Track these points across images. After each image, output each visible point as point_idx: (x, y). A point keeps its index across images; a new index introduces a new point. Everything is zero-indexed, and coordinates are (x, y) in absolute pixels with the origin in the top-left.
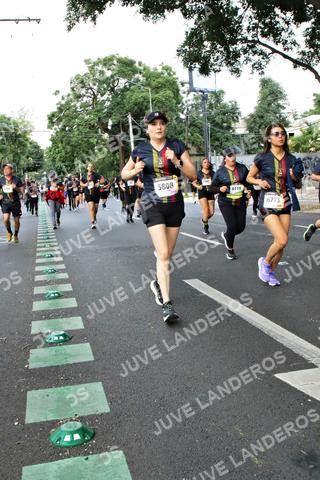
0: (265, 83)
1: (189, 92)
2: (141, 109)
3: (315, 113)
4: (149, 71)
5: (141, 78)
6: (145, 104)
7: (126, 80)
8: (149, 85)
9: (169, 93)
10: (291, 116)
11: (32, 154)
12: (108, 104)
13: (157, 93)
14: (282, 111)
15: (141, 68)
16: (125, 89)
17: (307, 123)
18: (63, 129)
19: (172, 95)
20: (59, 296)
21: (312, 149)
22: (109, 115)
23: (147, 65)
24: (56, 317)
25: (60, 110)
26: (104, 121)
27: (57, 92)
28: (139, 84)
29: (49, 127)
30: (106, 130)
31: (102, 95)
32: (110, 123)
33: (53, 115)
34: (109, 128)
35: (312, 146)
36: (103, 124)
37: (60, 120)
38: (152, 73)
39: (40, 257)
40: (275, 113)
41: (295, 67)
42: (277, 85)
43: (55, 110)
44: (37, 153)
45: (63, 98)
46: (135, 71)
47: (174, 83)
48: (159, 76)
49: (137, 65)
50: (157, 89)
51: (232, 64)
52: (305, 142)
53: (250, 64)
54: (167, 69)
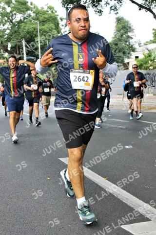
0: (119, 20)
1: (66, 25)
2: (32, 36)
3: (154, 42)
4: (37, 8)
5: (33, 15)
6: (35, 33)
7: (21, 15)
8: (37, 19)
9: (52, 25)
10: (137, 44)
12: (8, 32)
13: (43, 25)
14: (131, 41)
15: (32, 7)
16: (20, 22)
17: (147, 49)
19: (54, 27)
21: (151, 68)
22: (9, 40)
23: (36, 5)
26: (5, 44)
28: (30, 18)
30: (7, 51)
31: (3, 25)
32: (10, 45)
34: (9, 49)
35: (151, 65)
36: (4, 46)
38: (40, 11)
40: (126, 42)
41: (140, 9)
42: (128, 22)
46: (28, 9)
47: (56, 18)
48: (45, 13)
49: (29, 4)
50: (43, 22)
51: (96, 6)
52: (146, 63)
53: (109, 7)
54: (50, 8)
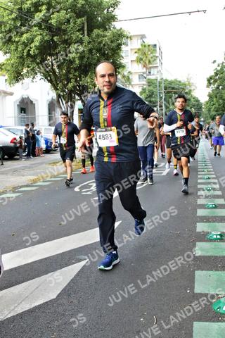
11: (194, 106)
18: (218, 88)
20: (216, 207)
24: (214, 222)
25: (216, 74)
27: (214, 62)
29: (208, 87)
33: (211, 78)
37: (215, 81)
39: (201, 178)
43: (213, 74)
44: (198, 105)
45: (219, 66)
